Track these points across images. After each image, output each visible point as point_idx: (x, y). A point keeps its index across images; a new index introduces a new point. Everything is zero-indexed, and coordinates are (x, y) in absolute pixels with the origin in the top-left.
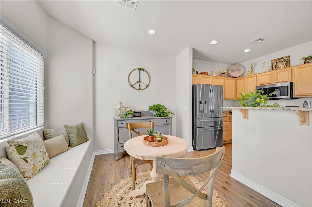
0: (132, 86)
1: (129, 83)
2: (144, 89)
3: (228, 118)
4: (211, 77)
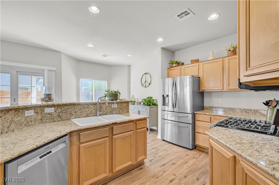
1: (141, 83)
2: (148, 86)
3: (211, 117)
4: (199, 64)
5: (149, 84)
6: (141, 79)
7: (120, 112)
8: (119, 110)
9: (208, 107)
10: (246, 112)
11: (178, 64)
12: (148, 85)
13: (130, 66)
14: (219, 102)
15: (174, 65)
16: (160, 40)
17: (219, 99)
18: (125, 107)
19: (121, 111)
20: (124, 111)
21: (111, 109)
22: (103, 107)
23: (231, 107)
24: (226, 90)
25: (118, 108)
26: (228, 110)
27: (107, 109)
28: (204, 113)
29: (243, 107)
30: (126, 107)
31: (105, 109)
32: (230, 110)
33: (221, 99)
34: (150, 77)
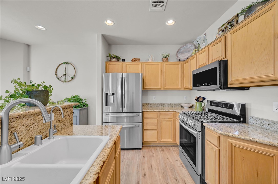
0: (58, 79)
1: (57, 76)
2: (70, 81)
3: (157, 113)
4: (141, 64)
5: (73, 78)
6: (57, 70)
7: (59, 128)
8: (57, 124)
9: (145, 104)
10: (171, 106)
11: (118, 59)
12: (70, 79)
13: (29, 46)
14: (154, 99)
15: (114, 60)
16: (109, 22)
17: (154, 96)
18: (67, 116)
19: (60, 126)
20: (66, 124)
21: (40, 128)
22: (19, 127)
23: (162, 103)
24: (163, 89)
25: (56, 121)
26: (161, 105)
27: (31, 129)
28: (152, 110)
29: (169, 102)
30: (69, 117)
31: (24, 132)
32: (162, 105)
33: (155, 96)
34: (74, 69)
